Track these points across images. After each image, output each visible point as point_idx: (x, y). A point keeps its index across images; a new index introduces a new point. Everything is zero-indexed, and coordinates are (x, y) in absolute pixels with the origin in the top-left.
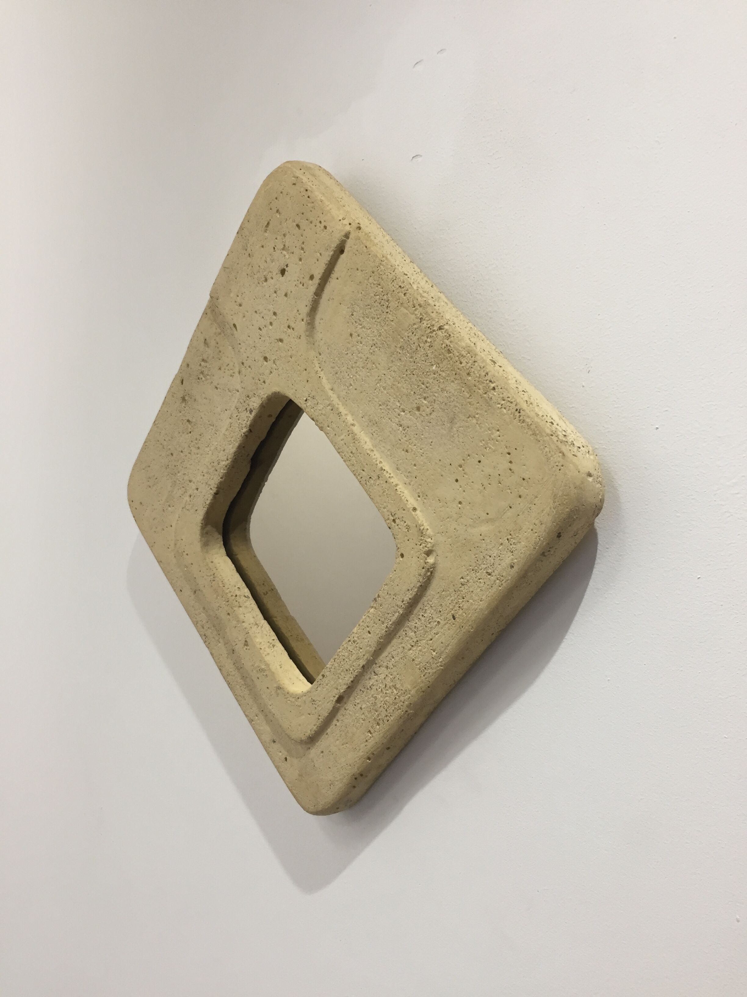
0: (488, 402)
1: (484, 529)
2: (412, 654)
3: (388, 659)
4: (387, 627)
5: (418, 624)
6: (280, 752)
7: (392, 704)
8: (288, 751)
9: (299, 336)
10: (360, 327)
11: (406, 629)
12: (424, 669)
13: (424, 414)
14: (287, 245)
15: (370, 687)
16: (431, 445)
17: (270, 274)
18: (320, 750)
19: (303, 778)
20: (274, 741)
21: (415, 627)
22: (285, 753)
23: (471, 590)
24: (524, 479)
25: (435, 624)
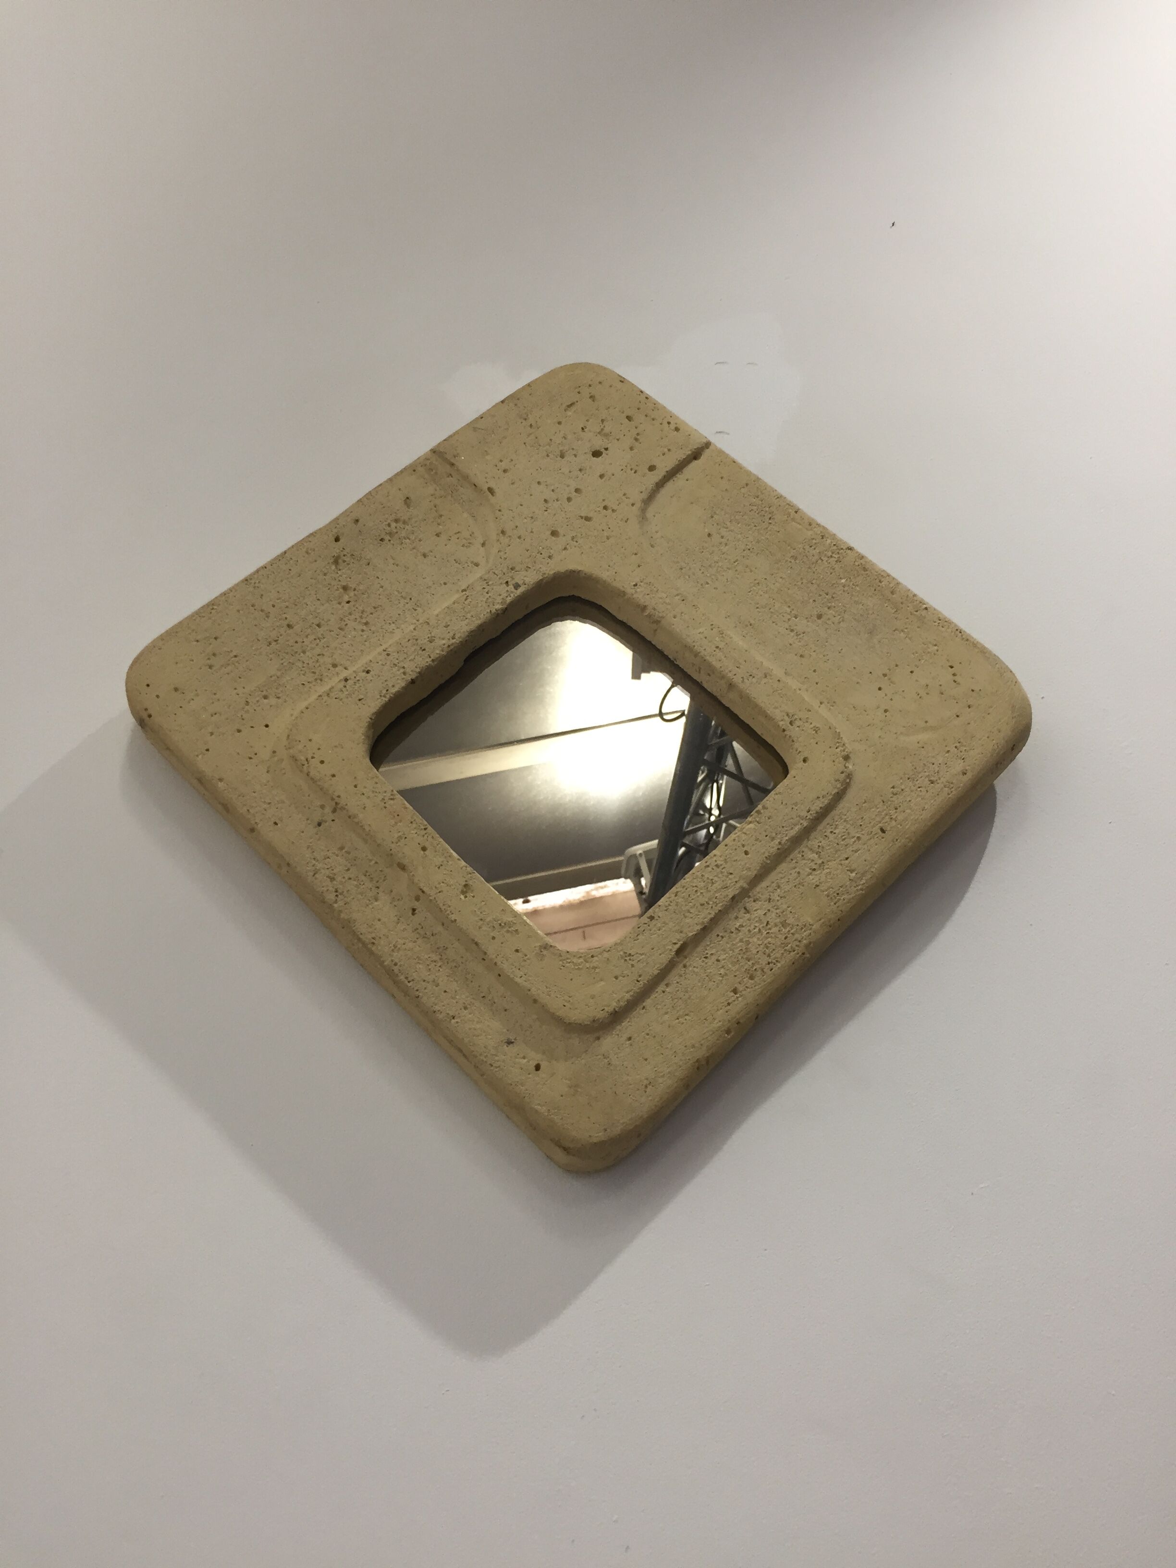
2: (814, 879)
3: (770, 889)
4: (780, 843)
5: (824, 843)
6: (524, 1058)
7: (780, 946)
8: (544, 1053)
9: (625, 519)
10: (725, 530)
11: (803, 849)
12: (835, 894)
13: (829, 622)
14: (607, 430)
15: (736, 929)
16: (840, 653)
17: (571, 450)
18: (625, 1036)
19: (579, 1090)
20: (509, 1043)
21: (819, 846)
22: (535, 1057)
23: (908, 800)
24: (973, 691)
25: (853, 840)
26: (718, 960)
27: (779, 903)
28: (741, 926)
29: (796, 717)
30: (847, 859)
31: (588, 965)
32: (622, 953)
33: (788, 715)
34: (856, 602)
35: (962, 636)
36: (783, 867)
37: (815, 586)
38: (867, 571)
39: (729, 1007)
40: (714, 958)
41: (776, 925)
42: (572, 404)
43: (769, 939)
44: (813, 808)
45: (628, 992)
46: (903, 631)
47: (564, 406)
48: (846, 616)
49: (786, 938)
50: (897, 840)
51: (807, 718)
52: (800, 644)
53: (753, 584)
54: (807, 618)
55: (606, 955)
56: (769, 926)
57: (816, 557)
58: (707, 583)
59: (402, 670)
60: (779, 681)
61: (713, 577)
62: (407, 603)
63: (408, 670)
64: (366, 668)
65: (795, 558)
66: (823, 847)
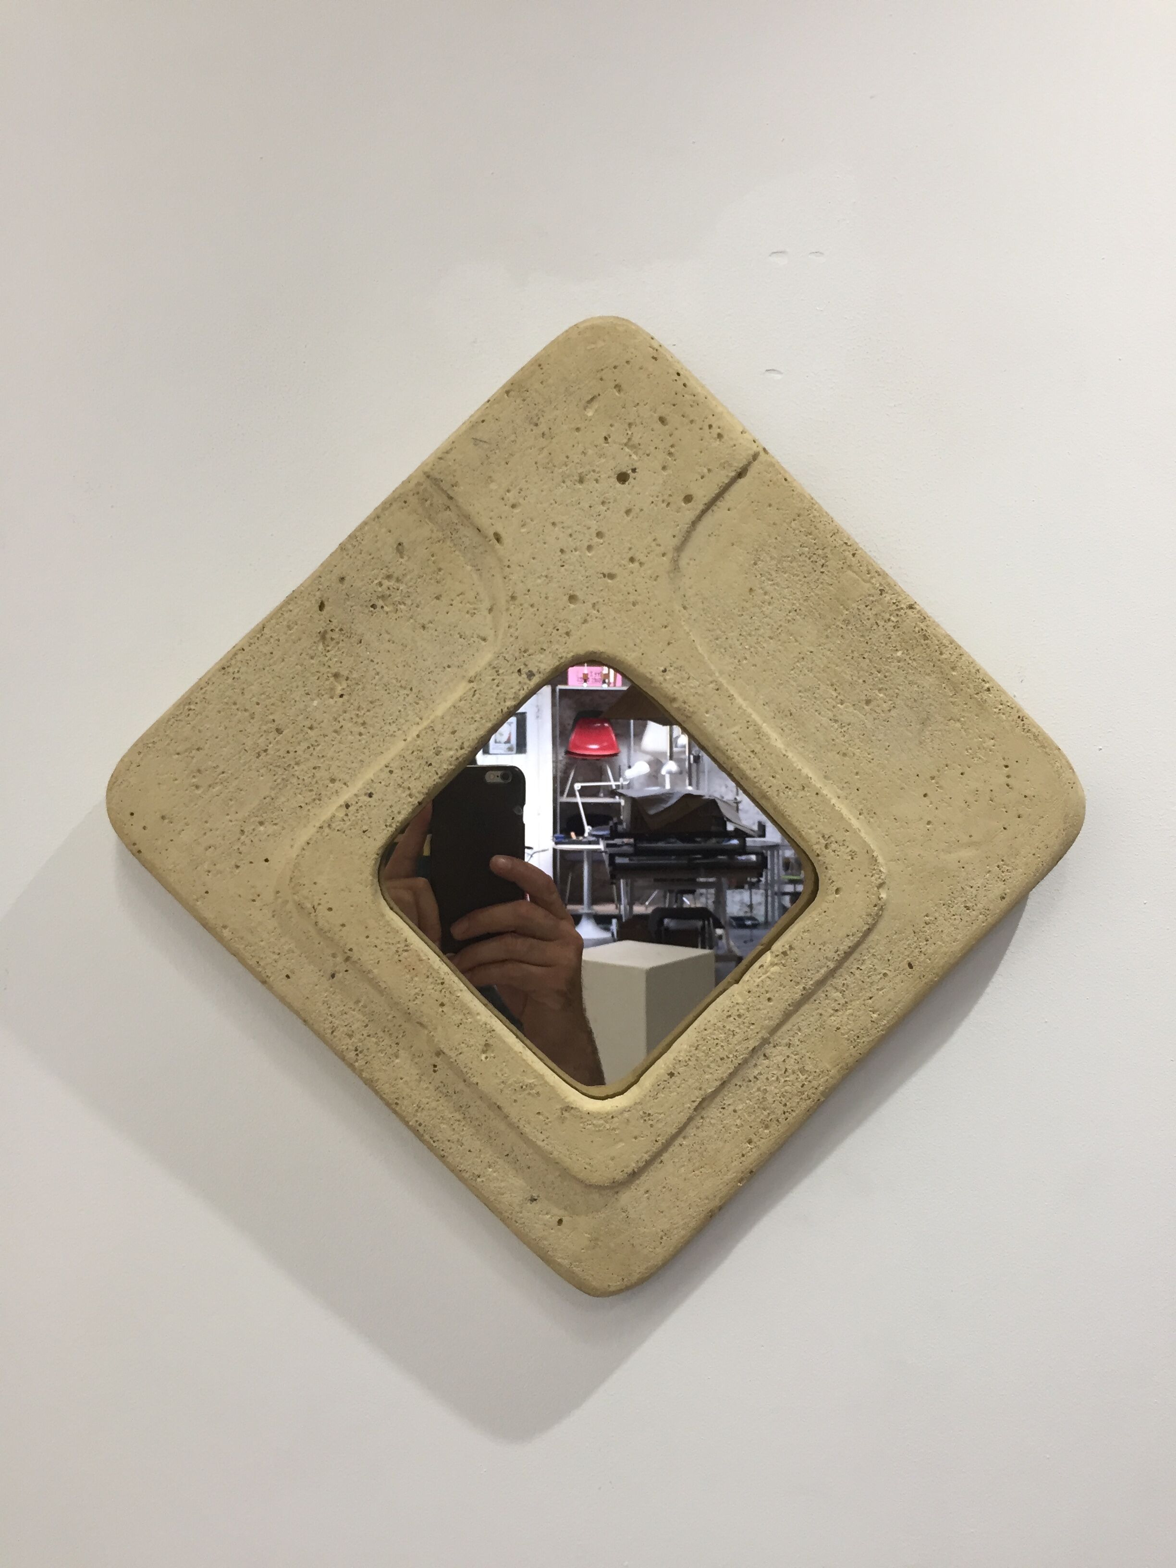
0: (982, 704)
1: (966, 854)
2: (834, 1021)
3: (791, 1033)
4: (804, 988)
5: (849, 980)
6: (547, 1214)
7: (797, 1095)
8: (565, 1209)
9: (654, 576)
10: (770, 582)
11: (827, 989)
12: (856, 1038)
13: (878, 710)
14: (636, 440)
15: (755, 1077)
16: (886, 749)
17: (592, 473)
18: (642, 1190)
19: (599, 1243)
20: (533, 1200)
21: (844, 984)
22: (559, 1213)
23: (940, 930)
24: (1026, 796)
25: (879, 977)
26: (735, 1111)
27: (798, 1049)
28: (760, 1074)
29: (832, 839)
30: (871, 998)
31: (608, 1126)
32: (641, 1113)
33: (823, 837)
34: (911, 683)
35: (1024, 725)
36: (806, 1008)
37: (867, 661)
38: (928, 639)
39: (743, 1159)
40: (731, 1108)
41: (794, 1072)
42: (592, 399)
43: (786, 1088)
44: (841, 948)
45: (646, 1153)
46: (959, 720)
47: (583, 402)
48: (898, 702)
49: (802, 1086)
50: (924, 976)
51: (844, 840)
52: (843, 739)
53: (796, 660)
54: (854, 705)
55: (626, 1115)
56: (787, 1074)
57: (872, 621)
58: (746, 659)
59: (408, 792)
60: (817, 794)
61: (752, 650)
62: (408, 695)
63: (414, 791)
64: (368, 789)
65: (847, 622)
66: (848, 986)
